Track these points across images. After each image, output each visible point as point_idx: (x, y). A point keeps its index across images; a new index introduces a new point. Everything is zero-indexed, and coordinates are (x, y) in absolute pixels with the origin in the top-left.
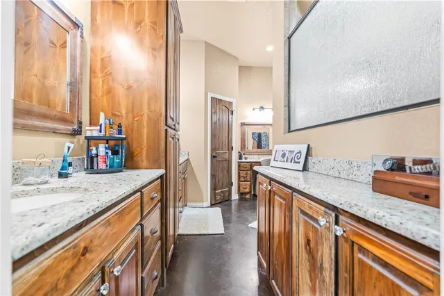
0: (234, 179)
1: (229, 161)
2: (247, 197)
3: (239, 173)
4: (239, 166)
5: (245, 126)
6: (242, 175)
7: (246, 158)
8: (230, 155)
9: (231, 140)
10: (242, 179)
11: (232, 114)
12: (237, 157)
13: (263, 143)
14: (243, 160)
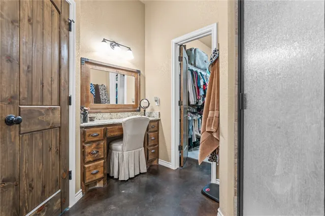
0: (74, 165)
1: (62, 129)
2: (98, 186)
3: (83, 147)
4: (83, 134)
5: (90, 66)
6: (88, 150)
7: (92, 119)
8: (65, 114)
9: (68, 82)
10: (89, 158)
11: (70, 29)
12: (79, 117)
13: (103, 97)
14: (89, 123)
